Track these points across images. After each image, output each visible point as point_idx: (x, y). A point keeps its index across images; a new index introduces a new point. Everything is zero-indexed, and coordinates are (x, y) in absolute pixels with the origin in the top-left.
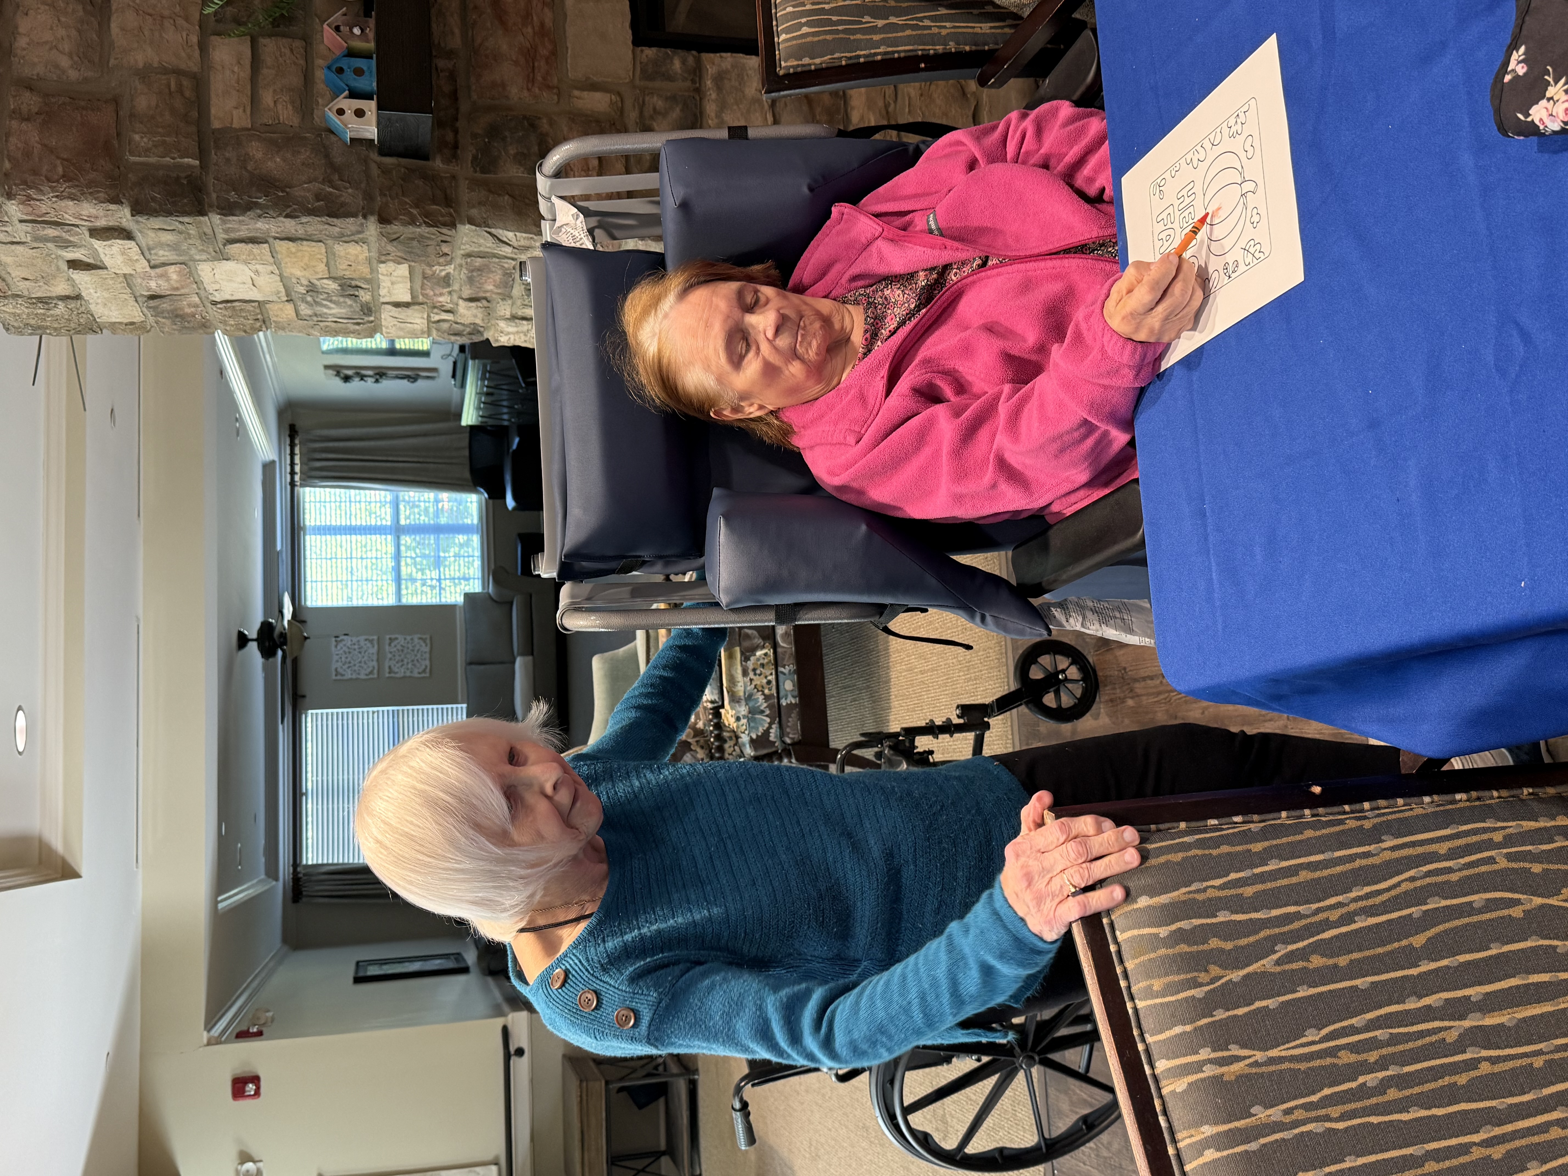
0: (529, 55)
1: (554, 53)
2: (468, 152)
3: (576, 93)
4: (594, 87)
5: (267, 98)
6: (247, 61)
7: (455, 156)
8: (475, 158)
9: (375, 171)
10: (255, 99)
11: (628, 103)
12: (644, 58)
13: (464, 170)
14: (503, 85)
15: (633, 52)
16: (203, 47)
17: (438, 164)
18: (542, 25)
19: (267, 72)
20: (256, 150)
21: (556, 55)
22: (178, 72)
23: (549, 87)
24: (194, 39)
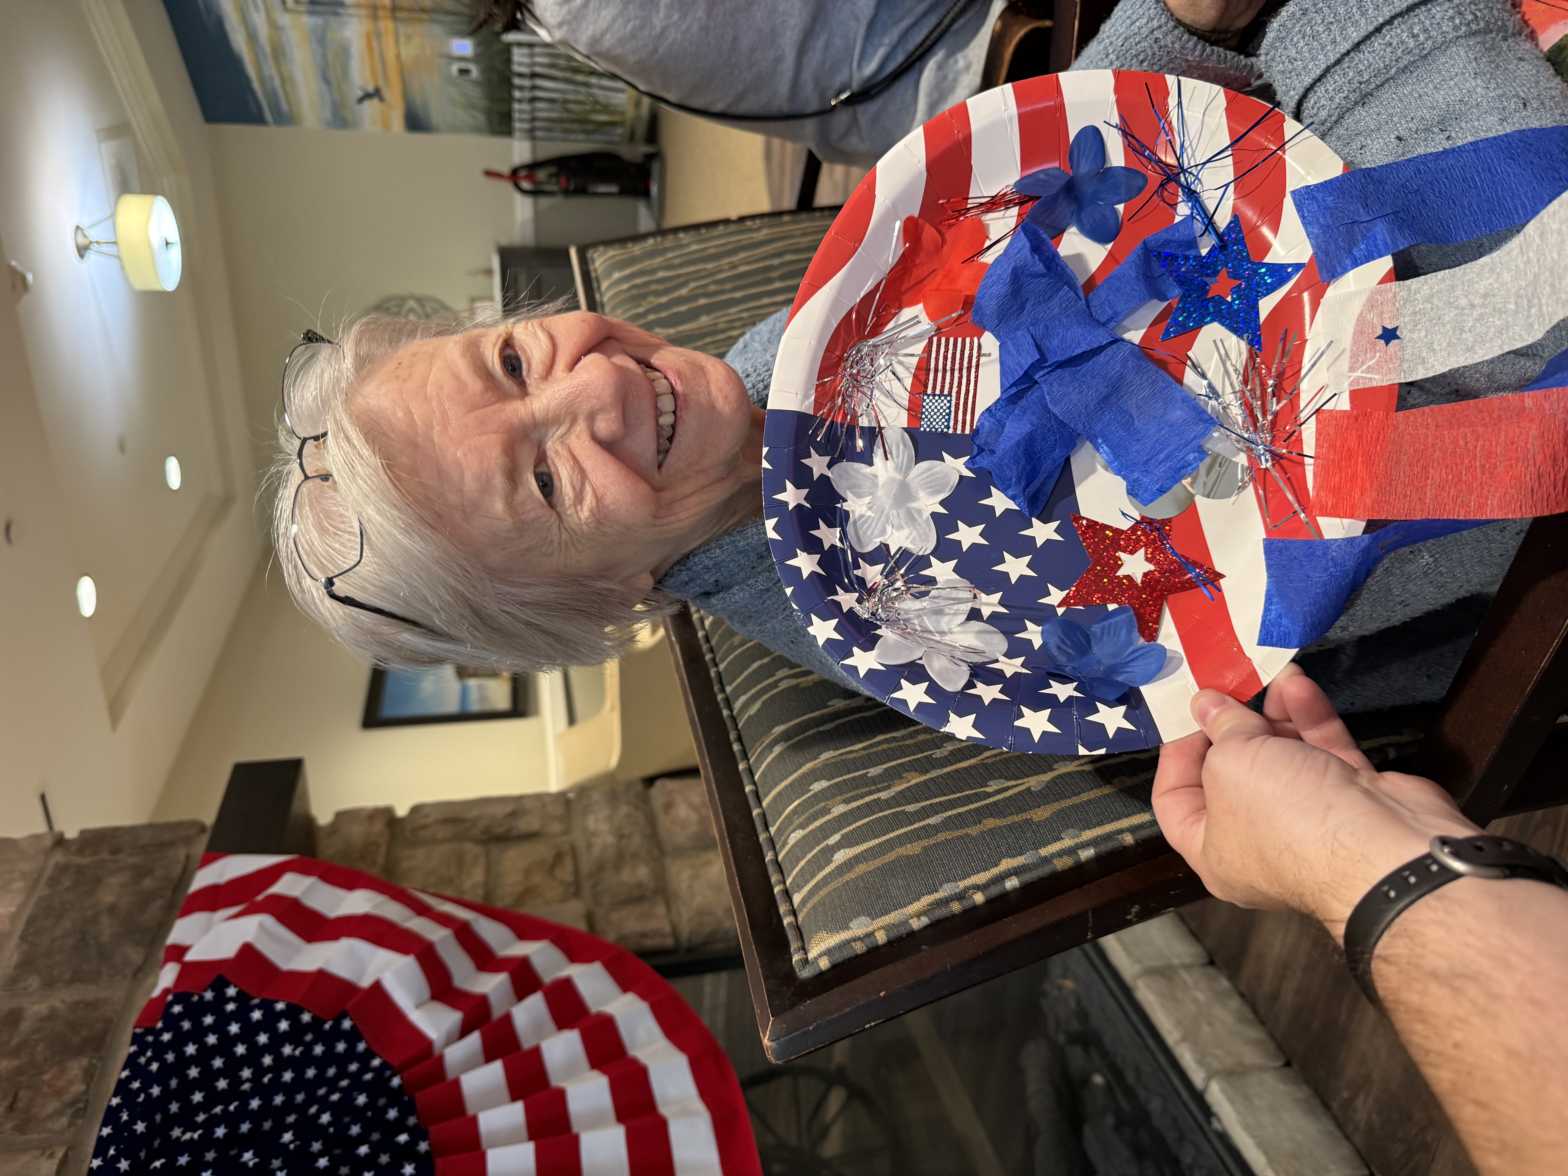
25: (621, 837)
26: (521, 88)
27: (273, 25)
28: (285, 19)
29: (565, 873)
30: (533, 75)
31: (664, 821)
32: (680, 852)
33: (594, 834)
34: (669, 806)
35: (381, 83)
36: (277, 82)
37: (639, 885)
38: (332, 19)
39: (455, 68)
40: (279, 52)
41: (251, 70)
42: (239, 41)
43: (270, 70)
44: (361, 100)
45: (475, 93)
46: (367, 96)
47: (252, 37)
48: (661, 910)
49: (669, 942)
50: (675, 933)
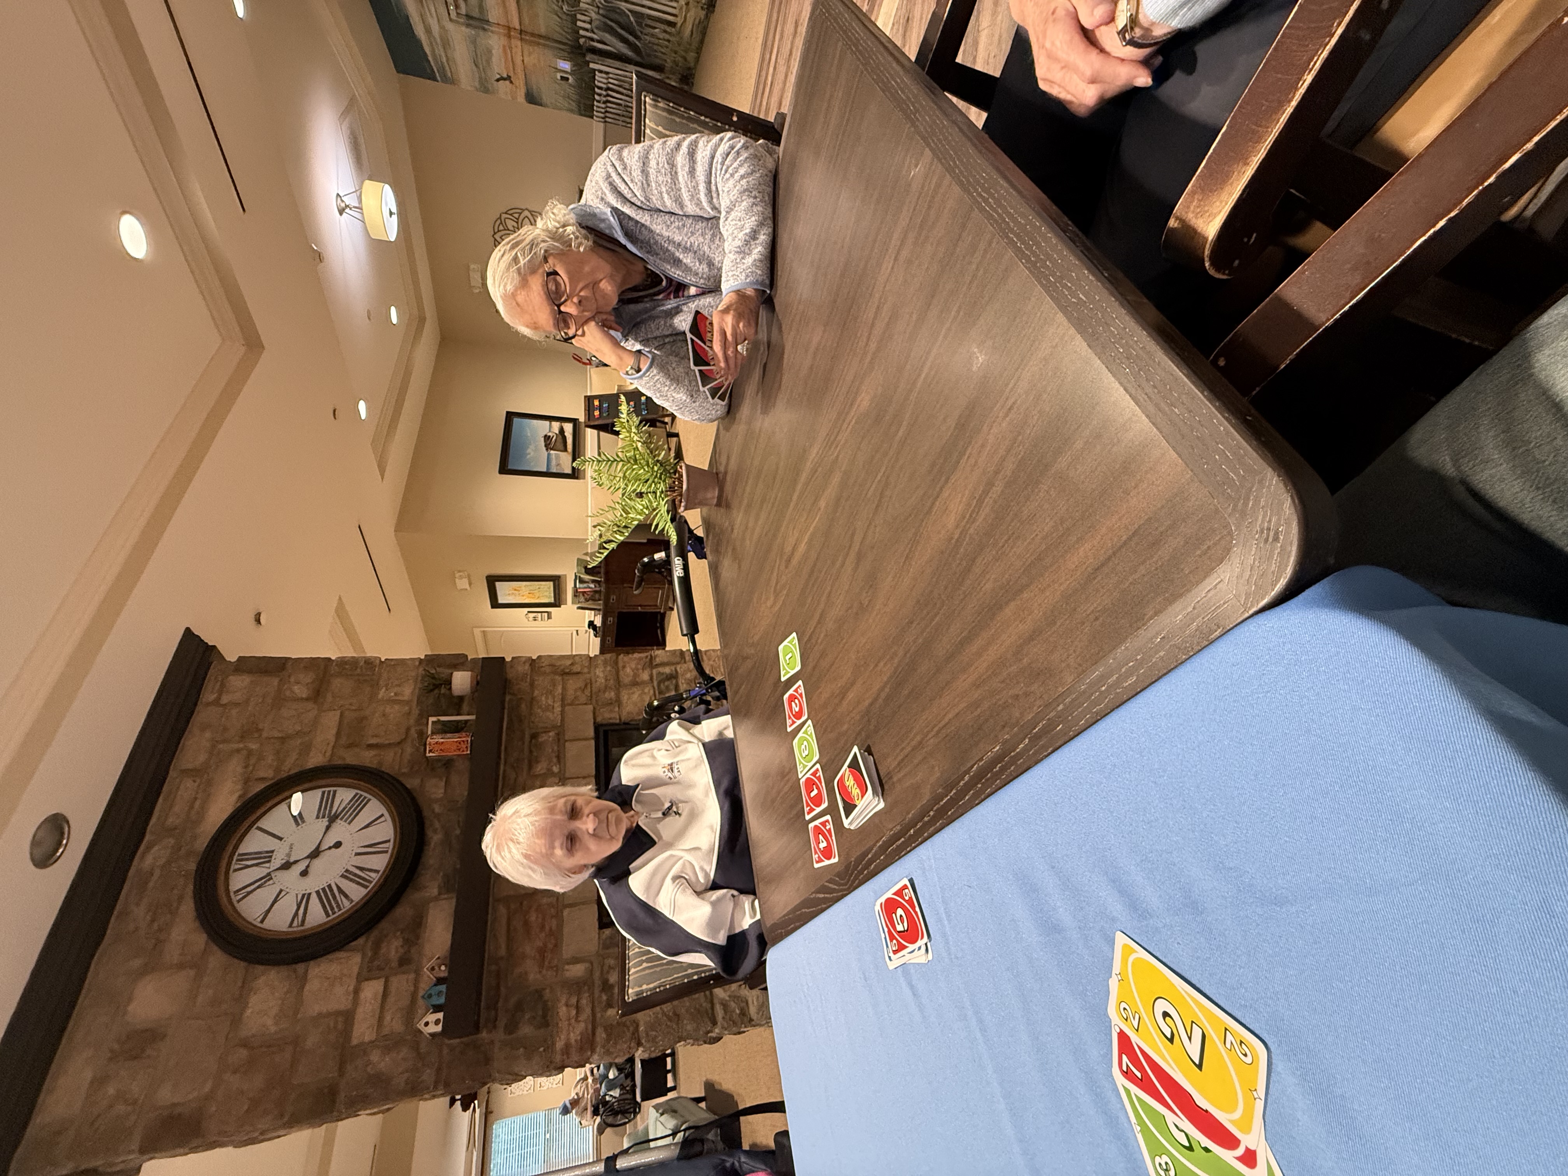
0: (542, 951)
1: (556, 946)
2: (502, 1022)
3: (567, 967)
4: (575, 960)
5: (388, 1018)
6: (380, 997)
7: (495, 1027)
8: (506, 1025)
9: (445, 1051)
10: (381, 1019)
11: (595, 965)
12: (604, 936)
13: (500, 1035)
14: (526, 973)
15: (599, 934)
16: (357, 991)
17: (484, 1034)
18: (551, 930)
19: (391, 999)
20: (375, 1056)
21: (557, 946)
22: (338, 1013)
23: (552, 968)
24: (351, 988)
25: (606, 680)
26: (600, 95)
27: (442, 27)
28: (450, 26)
29: (588, 692)
30: (608, 89)
31: (621, 673)
32: (626, 686)
33: (598, 677)
34: (624, 667)
35: (511, 74)
36: (444, 60)
37: (611, 699)
38: (481, 33)
39: (559, 76)
40: (446, 44)
41: (427, 50)
42: (419, 31)
43: (440, 51)
44: (498, 80)
45: (571, 91)
46: (502, 79)
47: (428, 31)
48: (617, 709)
49: (618, 721)
50: (620, 719)
